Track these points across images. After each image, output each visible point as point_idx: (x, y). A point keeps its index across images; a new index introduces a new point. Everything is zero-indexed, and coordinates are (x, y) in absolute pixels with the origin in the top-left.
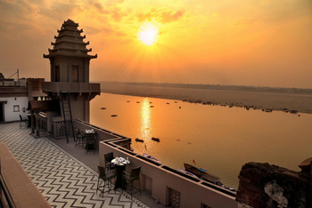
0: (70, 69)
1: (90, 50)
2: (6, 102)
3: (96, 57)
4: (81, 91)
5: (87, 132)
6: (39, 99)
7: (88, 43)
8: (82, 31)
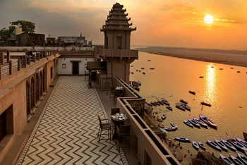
0: (115, 39)
1: (131, 24)
2: (80, 61)
3: (135, 29)
4: (121, 56)
5: (117, 88)
6: (102, 60)
7: (130, 19)
8: (125, 11)
